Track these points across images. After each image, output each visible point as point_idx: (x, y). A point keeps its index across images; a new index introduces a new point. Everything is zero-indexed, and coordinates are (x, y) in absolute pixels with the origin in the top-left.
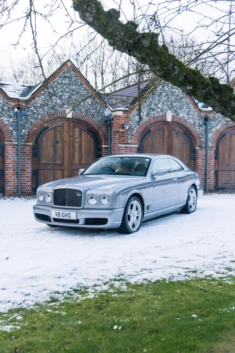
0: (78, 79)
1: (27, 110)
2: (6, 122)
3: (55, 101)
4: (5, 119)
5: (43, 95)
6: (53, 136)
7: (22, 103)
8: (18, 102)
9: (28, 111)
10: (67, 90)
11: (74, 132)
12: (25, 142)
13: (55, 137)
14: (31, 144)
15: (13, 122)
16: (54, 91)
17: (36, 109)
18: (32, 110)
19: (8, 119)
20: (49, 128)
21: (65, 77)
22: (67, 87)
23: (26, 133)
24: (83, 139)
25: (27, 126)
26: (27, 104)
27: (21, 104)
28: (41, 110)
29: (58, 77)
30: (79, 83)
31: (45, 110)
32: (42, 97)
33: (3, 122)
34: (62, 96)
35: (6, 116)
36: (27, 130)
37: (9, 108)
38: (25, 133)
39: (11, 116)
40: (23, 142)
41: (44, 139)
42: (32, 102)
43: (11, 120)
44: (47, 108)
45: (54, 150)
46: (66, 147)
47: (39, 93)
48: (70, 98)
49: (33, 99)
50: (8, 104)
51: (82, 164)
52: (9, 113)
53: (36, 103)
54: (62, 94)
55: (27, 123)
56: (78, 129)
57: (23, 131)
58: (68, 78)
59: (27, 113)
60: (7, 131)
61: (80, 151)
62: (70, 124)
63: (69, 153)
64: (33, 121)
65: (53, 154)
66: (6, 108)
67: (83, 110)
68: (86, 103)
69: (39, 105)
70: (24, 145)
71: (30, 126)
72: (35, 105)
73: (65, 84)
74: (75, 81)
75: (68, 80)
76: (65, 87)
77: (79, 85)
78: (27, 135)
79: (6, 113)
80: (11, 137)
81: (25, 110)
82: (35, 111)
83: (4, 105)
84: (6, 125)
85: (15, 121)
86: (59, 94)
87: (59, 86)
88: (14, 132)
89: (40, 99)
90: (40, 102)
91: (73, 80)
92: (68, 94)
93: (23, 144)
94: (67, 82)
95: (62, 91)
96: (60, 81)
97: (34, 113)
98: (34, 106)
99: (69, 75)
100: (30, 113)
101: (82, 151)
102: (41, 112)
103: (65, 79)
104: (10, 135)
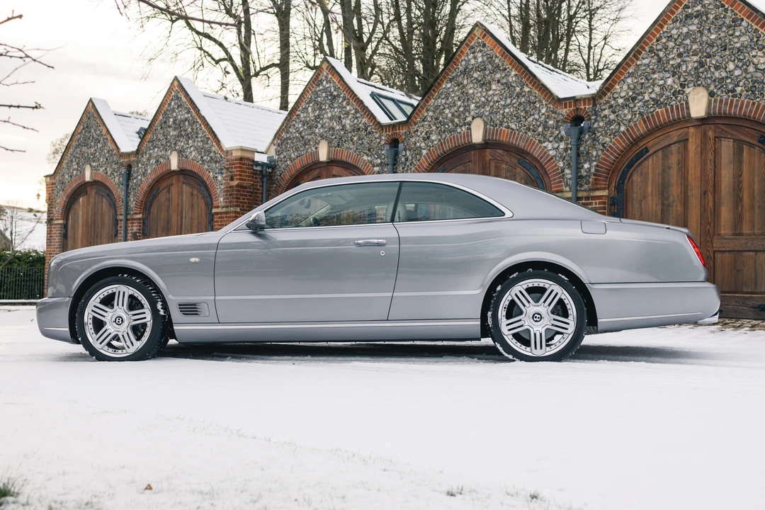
0: (726, 10)
1: (593, 117)
2: (552, 153)
3: (661, 82)
4: (550, 146)
5: (631, 75)
6: (659, 170)
7: (585, 104)
8: (575, 105)
9: (596, 121)
10: (695, 47)
11: (716, 152)
12: (590, 190)
13: (665, 170)
14: (605, 193)
15: (566, 150)
16: (660, 60)
17: (614, 112)
18: (605, 116)
19: (556, 145)
20: (651, 152)
21: (688, 17)
22: (694, 41)
23: (593, 170)
24: (745, 168)
25: (595, 153)
26: (595, 105)
27: (583, 107)
28: (626, 111)
29: (670, 22)
30: (728, 21)
31: (636, 108)
32: (629, 80)
33: (545, 153)
34: (679, 65)
35: (551, 139)
36: (595, 163)
37: (558, 122)
38: (589, 169)
39: (562, 137)
40: (585, 190)
41: (636, 178)
42: (606, 98)
43: (562, 146)
44: (640, 104)
45: (663, 204)
46: (695, 193)
47: (622, 74)
48: (702, 64)
49: (608, 90)
50: (555, 113)
51: (741, 234)
52: (557, 132)
53: (615, 99)
54: (679, 60)
55: (594, 146)
56: (731, 143)
57: (586, 166)
58: (696, 17)
59: (596, 125)
60: (554, 171)
61: (738, 200)
62: (705, 134)
63: (703, 208)
64: (608, 139)
65: (659, 213)
66: (551, 122)
67: (739, 89)
68: (751, 69)
69: (621, 101)
70: (587, 198)
71: (600, 153)
72: (613, 102)
73: (687, 35)
74: (716, 18)
75: (696, 21)
76: (688, 42)
77: (729, 27)
78: (595, 175)
79: (552, 133)
80: (561, 182)
81: (590, 119)
82: (612, 117)
83: (548, 117)
84: (552, 158)
85: (570, 146)
86: (671, 63)
87: (671, 44)
88: (567, 171)
89: (625, 87)
90: (623, 94)
91: (711, 17)
92: (695, 58)
93: (585, 194)
94: (694, 28)
95: (680, 55)
96: (674, 32)
97: (610, 123)
98: (611, 106)
99: (699, 8)
100: (601, 124)
101: (741, 200)
102: (625, 115)
103: (689, 21)
104: (560, 177)
